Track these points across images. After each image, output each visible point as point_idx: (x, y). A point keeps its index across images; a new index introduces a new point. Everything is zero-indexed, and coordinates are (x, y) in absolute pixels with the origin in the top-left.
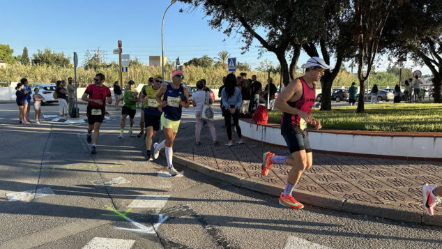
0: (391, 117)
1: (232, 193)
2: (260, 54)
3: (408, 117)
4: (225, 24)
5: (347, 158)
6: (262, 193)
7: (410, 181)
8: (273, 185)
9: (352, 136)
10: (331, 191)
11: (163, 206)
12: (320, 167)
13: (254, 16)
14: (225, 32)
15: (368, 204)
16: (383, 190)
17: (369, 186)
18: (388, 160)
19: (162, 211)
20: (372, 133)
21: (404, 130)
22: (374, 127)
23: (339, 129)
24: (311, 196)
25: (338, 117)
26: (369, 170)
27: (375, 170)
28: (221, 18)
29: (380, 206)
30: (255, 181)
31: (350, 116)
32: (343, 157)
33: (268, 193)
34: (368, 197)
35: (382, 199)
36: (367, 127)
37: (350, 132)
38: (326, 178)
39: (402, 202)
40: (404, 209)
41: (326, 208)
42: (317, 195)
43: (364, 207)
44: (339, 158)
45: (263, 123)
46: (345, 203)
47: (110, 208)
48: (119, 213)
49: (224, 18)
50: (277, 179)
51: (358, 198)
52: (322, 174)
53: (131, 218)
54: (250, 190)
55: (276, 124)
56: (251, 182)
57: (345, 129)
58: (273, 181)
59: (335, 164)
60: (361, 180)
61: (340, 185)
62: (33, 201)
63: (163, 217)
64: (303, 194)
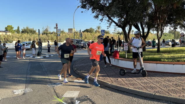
0: (172, 55)
1: (106, 90)
2: (115, 29)
3: (180, 55)
4: (100, 17)
5: (154, 73)
7: (182, 84)
8: (123, 87)
9: (156, 64)
10: (148, 89)
11: (77, 96)
12: (143, 78)
13: (113, 14)
14: (100, 20)
15: (165, 95)
16: (171, 89)
17: (164, 87)
18: (172, 75)
19: (78, 99)
20: (164, 63)
21: (178, 61)
22: (165, 60)
23: (150, 61)
24: (140, 92)
25: (149, 55)
26: (164, 79)
27: (167, 79)
28: (98, 15)
29: (170, 96)
30: (115, 85)
31: (155, 55)
32: (152, 73)
33: (121, 90)
34: (164, 92)
35: (171, 93)
36: (162, 60)
37: (155, 62)
38: (146, 83)
39: (180, 95)
40: (181, 98)
41: (146, 97)
42: (142, 91)
43: (163, 97)
44: (151, 74)
45: (117, 58)
46: (155, 95)
47: (55, 97)
48: (59, 100)
49: (100, 15)
50: (125, 84)
51: (160, 93)
52: (144, 81)
53: (64, 102)
54: (113, 89)
55: (122, 59)
56: (113, 85)
57: (153, 61)
58: (123, 85)
59: (149, 77)
60: (161, 84)
61: (152, 86)
62: (24, 94)
63: (78, 101)
64: (136, 91)
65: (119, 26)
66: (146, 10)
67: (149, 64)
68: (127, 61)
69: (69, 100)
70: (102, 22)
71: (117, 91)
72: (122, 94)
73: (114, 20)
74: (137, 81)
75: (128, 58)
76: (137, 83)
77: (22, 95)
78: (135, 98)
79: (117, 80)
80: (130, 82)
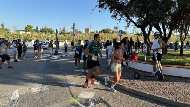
1: (122, 93)
2: (134, 29)
5: (176, 78)
6: (135, 94)
8: (141, 91)
9: (178, 68)
10: (169, 95)
11: (92, 98)
12: (163, 83)
14: (118, 20)
15: (187, 103)
17: (187, 94)
19: (93, 100)
20: (188, 67)
23: (172, 65)
24: (159, 97)
25: (171, 58)
26: (187, 85)
28: (117, 14)
30: (132, 88)
31: (177, 58)
32: (174, 78)
34: (187, 100)
36: (186, 64)
37: (177, 66)
38: (166, 89)
41: (166, 104)
42: (162, 97)
43: (186, 105)
44: (172, 78)
45: (135, 60)
46: (176, 102)
47: (71, 97)
48: (74, 100)
49: (118, 14)
50: (143, 88)
51: (182, 100)
52: (164, 86)
53: (79, 102)
54: (130, 92)
55: (141, 61)
56: (130, 89)
57: (175, 65)
58: (141, 89)
59: (170, 82)
60: (183, 90)
61: (173, 92)
62: (41, 92)
63: (92, 103)
64: (155, 96)
65: (138, 26)
66: (168, 9)
67: (170, 67)
68: (146, 64)
69: (83, 101)
70: (120, 21)
71: (134, 95)
72: (139, 98)
73: (132, 20)
74: (156, 85)
75: (147, 61)
76: (156, 87)
77: (39, 93)
78: (154, 104)
79: (135, 83)
80: (149, 86)
